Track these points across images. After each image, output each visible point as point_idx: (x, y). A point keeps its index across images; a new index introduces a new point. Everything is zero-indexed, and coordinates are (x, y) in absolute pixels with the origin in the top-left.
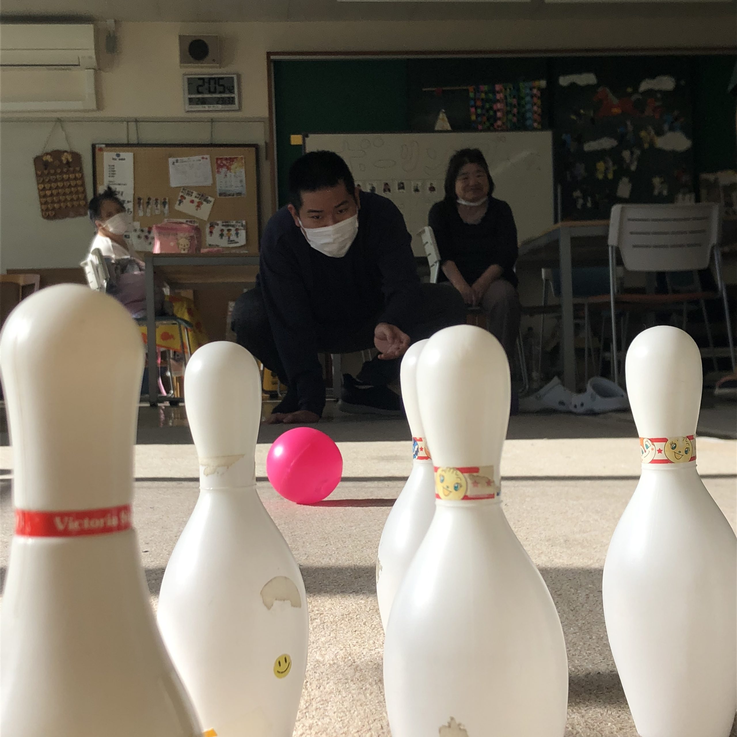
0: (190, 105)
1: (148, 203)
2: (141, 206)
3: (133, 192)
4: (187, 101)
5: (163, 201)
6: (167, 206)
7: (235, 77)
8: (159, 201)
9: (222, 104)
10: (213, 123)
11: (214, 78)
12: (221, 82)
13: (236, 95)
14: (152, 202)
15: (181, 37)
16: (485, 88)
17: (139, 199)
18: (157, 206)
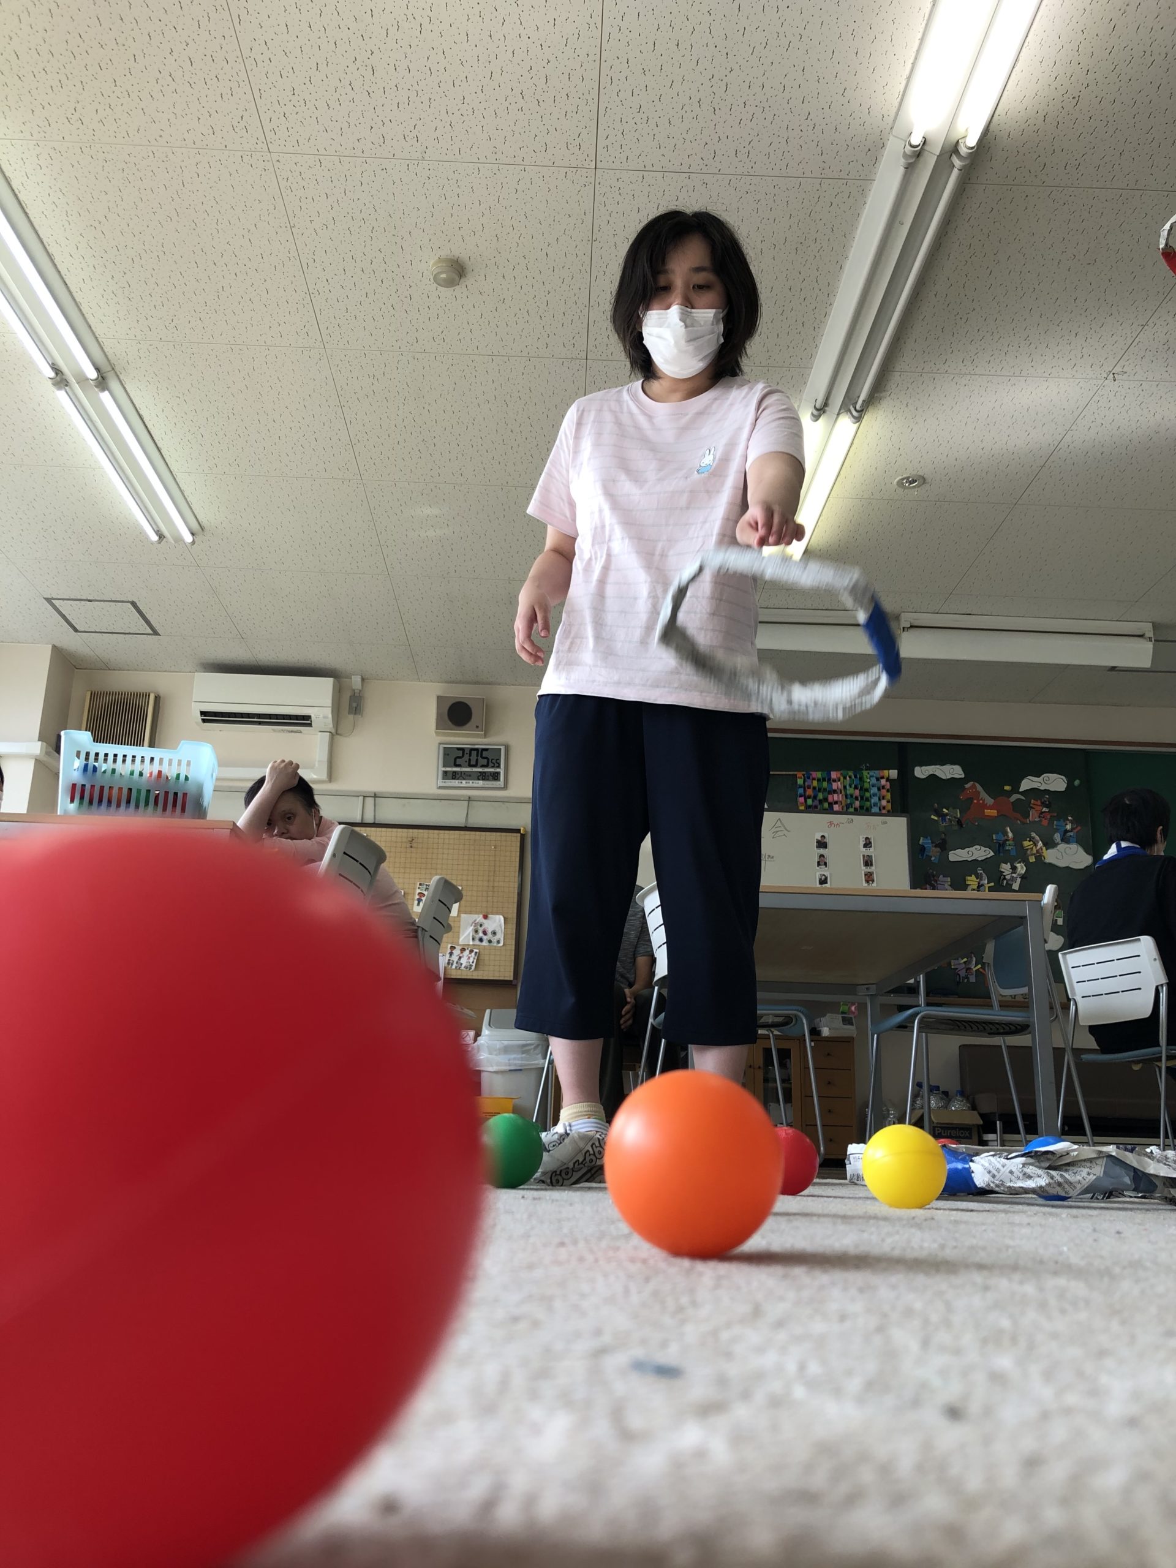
0: (443, 779)
4: (440, 775)
7: (503, 748)
9: (483, 779)
10: (470, 802)
11: (477, 750)
12: (485, 754)
13: (502, 771)
15: (439, 698)
16: (819, 775)
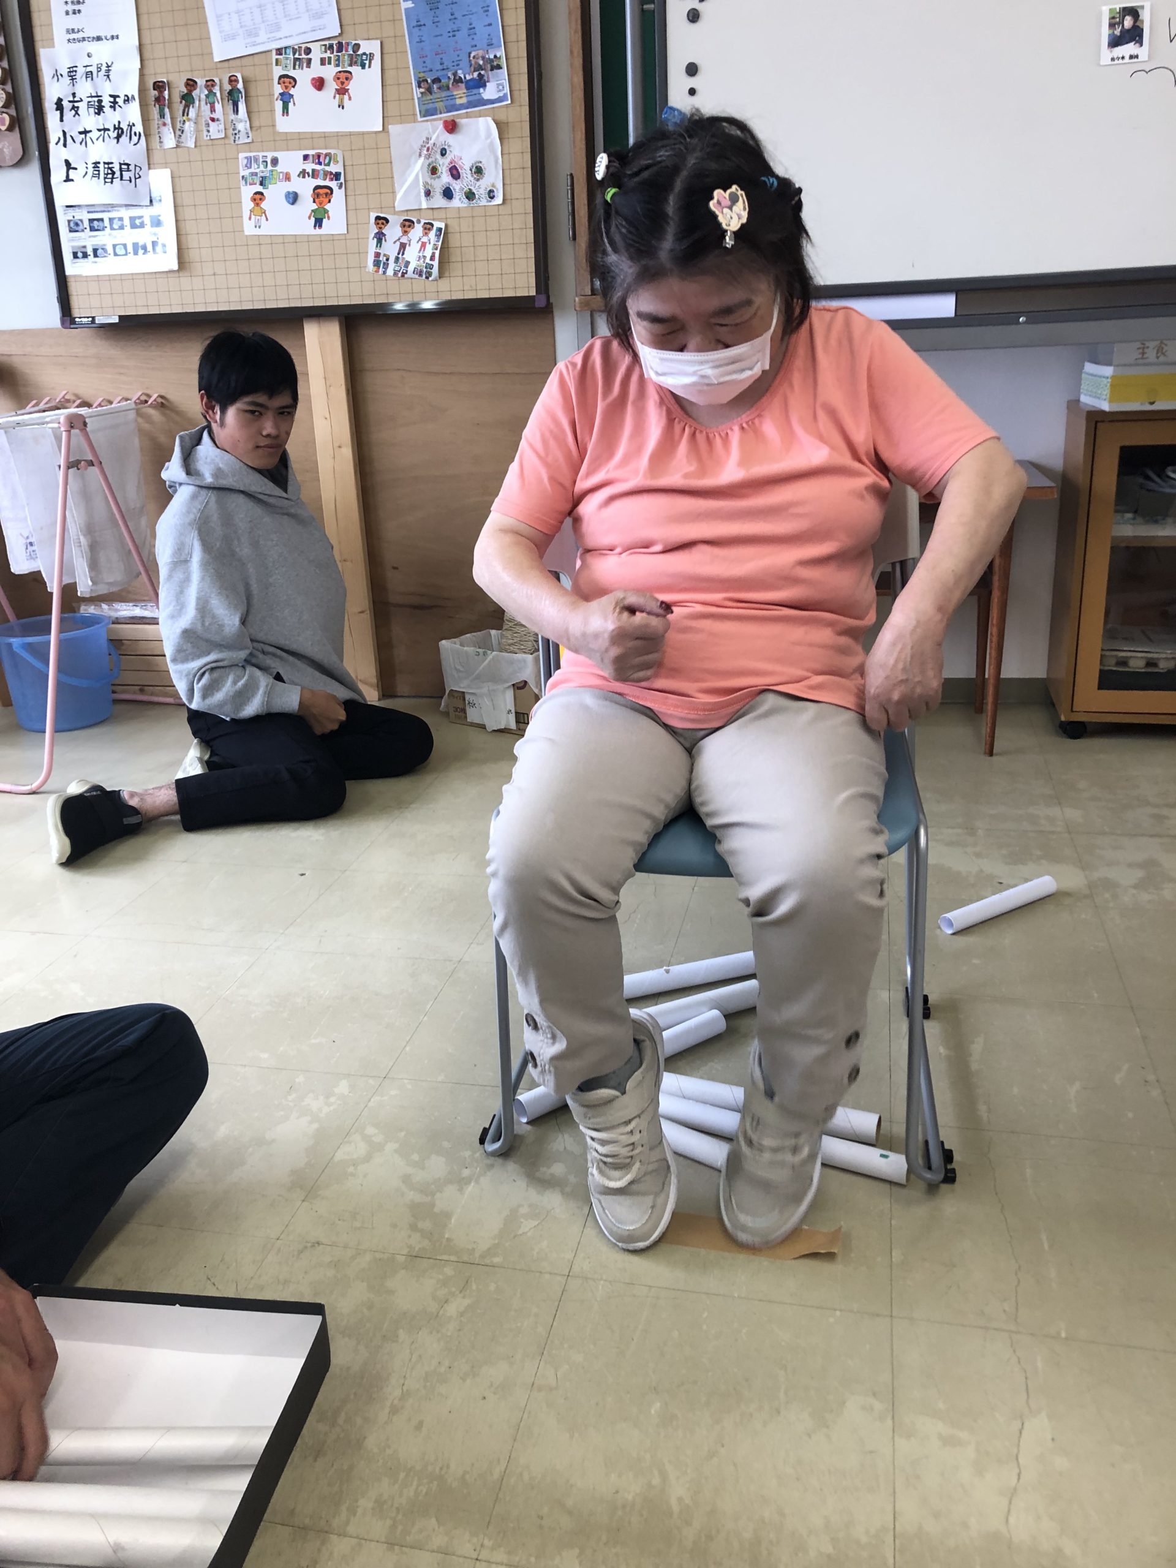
1: (188, 99)
2: (167, 110)
3: (139, 66)
5: (228, 87)
6: (242, 106)
8: (217, 90)
14: (200, 93)
17: (159, 86)
18: (213, 110)
